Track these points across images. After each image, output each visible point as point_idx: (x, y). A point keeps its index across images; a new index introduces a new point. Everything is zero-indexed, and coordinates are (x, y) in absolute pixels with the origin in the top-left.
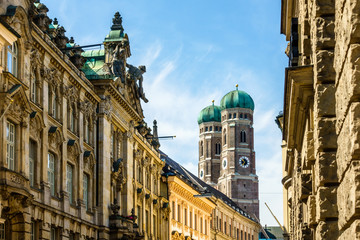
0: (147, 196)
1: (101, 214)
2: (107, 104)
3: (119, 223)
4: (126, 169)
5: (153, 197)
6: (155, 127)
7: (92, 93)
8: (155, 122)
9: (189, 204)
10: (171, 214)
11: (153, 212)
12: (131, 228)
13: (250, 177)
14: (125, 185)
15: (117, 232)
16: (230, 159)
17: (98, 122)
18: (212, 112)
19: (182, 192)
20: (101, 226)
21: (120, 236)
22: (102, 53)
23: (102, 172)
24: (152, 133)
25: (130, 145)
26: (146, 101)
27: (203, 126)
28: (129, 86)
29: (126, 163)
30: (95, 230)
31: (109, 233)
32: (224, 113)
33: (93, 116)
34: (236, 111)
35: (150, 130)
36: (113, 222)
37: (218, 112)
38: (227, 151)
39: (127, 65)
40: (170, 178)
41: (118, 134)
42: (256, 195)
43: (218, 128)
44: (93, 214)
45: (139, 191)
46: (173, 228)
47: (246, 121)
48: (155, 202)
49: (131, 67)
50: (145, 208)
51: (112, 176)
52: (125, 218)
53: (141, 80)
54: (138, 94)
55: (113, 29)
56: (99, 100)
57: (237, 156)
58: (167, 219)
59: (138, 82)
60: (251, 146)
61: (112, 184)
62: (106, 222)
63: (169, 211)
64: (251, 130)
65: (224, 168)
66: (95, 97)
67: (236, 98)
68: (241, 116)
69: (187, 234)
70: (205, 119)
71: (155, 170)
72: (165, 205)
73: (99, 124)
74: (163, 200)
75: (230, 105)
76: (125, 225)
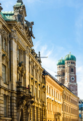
0: (36, 82)
1: (12, 85)
2: (15, 34)
3: (21, 90)
4: (25, 67)
5: (39, 82)
6: (39, 55)
7: (6, 26)
8: (39, 53)
9: (54, 88)
10: (46, 90)
11: (39, 89)
12: (27, 93)
13: (75, 84)
14: (25, 74)
15: (20, 94)
16: (68, 78)
17: (10, 42)
18: (62, 61)
19: (51, 82)
20: (12, 90)
21: (22, 95)
22: (13, 13)
23: (12, 65)
24: (38, 56)
25: (27, 57)
26: (34, 38)
27: (58, 66)
28: (26, 30)
29: (25, 64)
30: (9, 92)
31: (17, 94)
32: (66, 62)
33: (7, 38)
34: (70, 61)
35: (37, 55)
36: (18, 89)
37: (64, 61)
38: (67, 75)
39: (25, 21)
40: (46, 76)
41: (21, 51)
42: (77, 90)
43: (64, 67)
44: (8, 85)
45: (32, 79)
46: (47, 96)
47: (73, 65)
48: (39, 85)
49: (27, 22)
50: (35, 86)
51: (18, 69)
52: (24, 88)
53: (31, 28)
54: (30, 34)
55: (18, 2)
56: (10, 31)
57: (70, 76)
58: (45, 92)
59: (30, 29)
60: (75, 74)
61: (18, 72)
62: (15, 88)
63: (45, 89)
64: (75, 68)
65: (66, 81)
66: (8, 28)
67: (70, 57)
68: (71, 63)
69: (53, 99)
70: (59, 64)
71: (39, 72)
72: (44, 87)
73: (10, 43)
74: (43, 85)
75: (68, 59)
76: (24, 91)
